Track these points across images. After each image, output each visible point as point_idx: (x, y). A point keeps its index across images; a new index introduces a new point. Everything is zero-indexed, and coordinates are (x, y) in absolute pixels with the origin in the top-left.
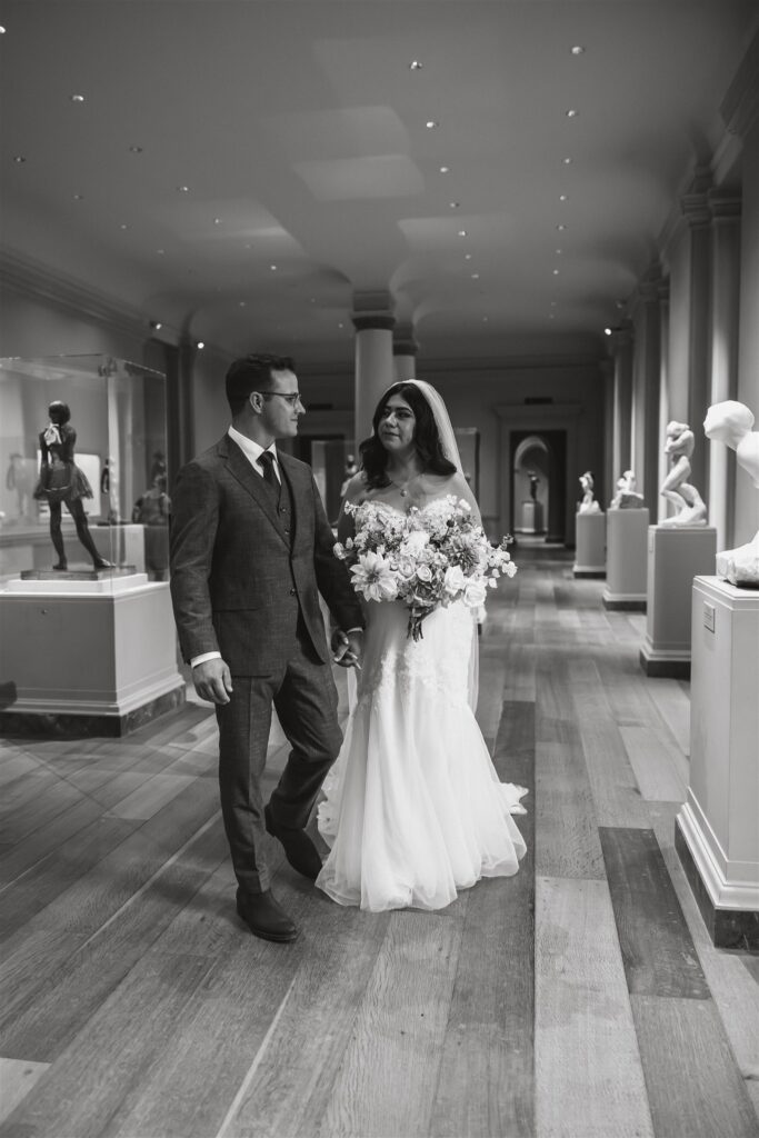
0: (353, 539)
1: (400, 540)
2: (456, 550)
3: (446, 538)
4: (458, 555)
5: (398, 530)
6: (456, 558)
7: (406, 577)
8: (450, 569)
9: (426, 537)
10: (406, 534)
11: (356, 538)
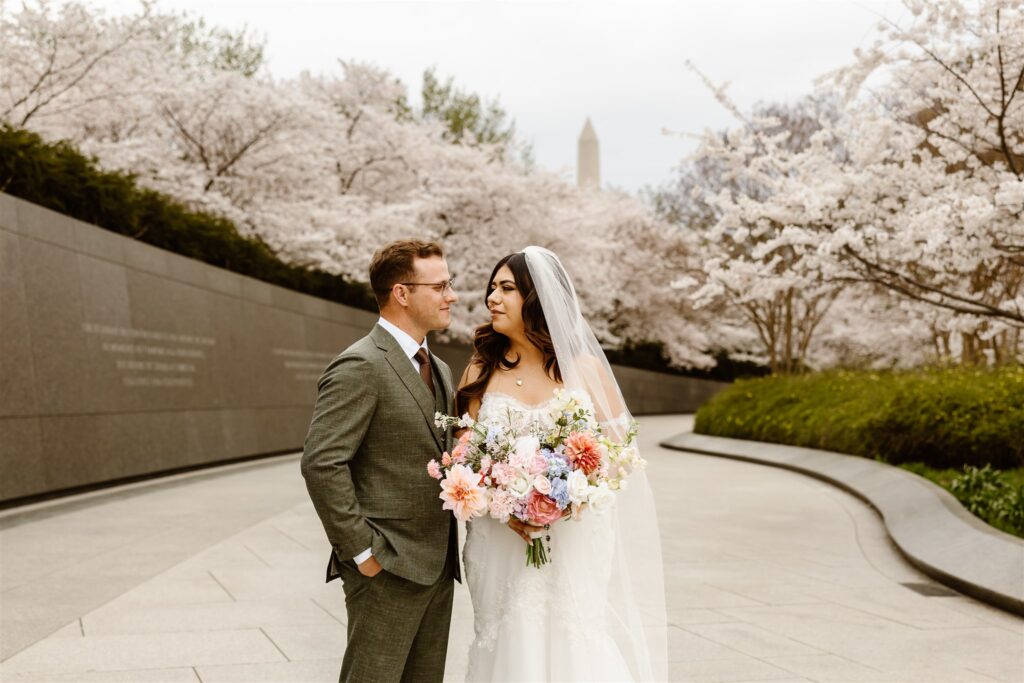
0: (450, 454)
1: (506, 449)
2: (577, 452)
3: (559, 440)
4: (580, 457)
5: (501, 437)
6: (576, 460)
7: (521, 493)
8: (571, 475)
9: (535, 442)
10: (512, 441)
11: (454, 452)
